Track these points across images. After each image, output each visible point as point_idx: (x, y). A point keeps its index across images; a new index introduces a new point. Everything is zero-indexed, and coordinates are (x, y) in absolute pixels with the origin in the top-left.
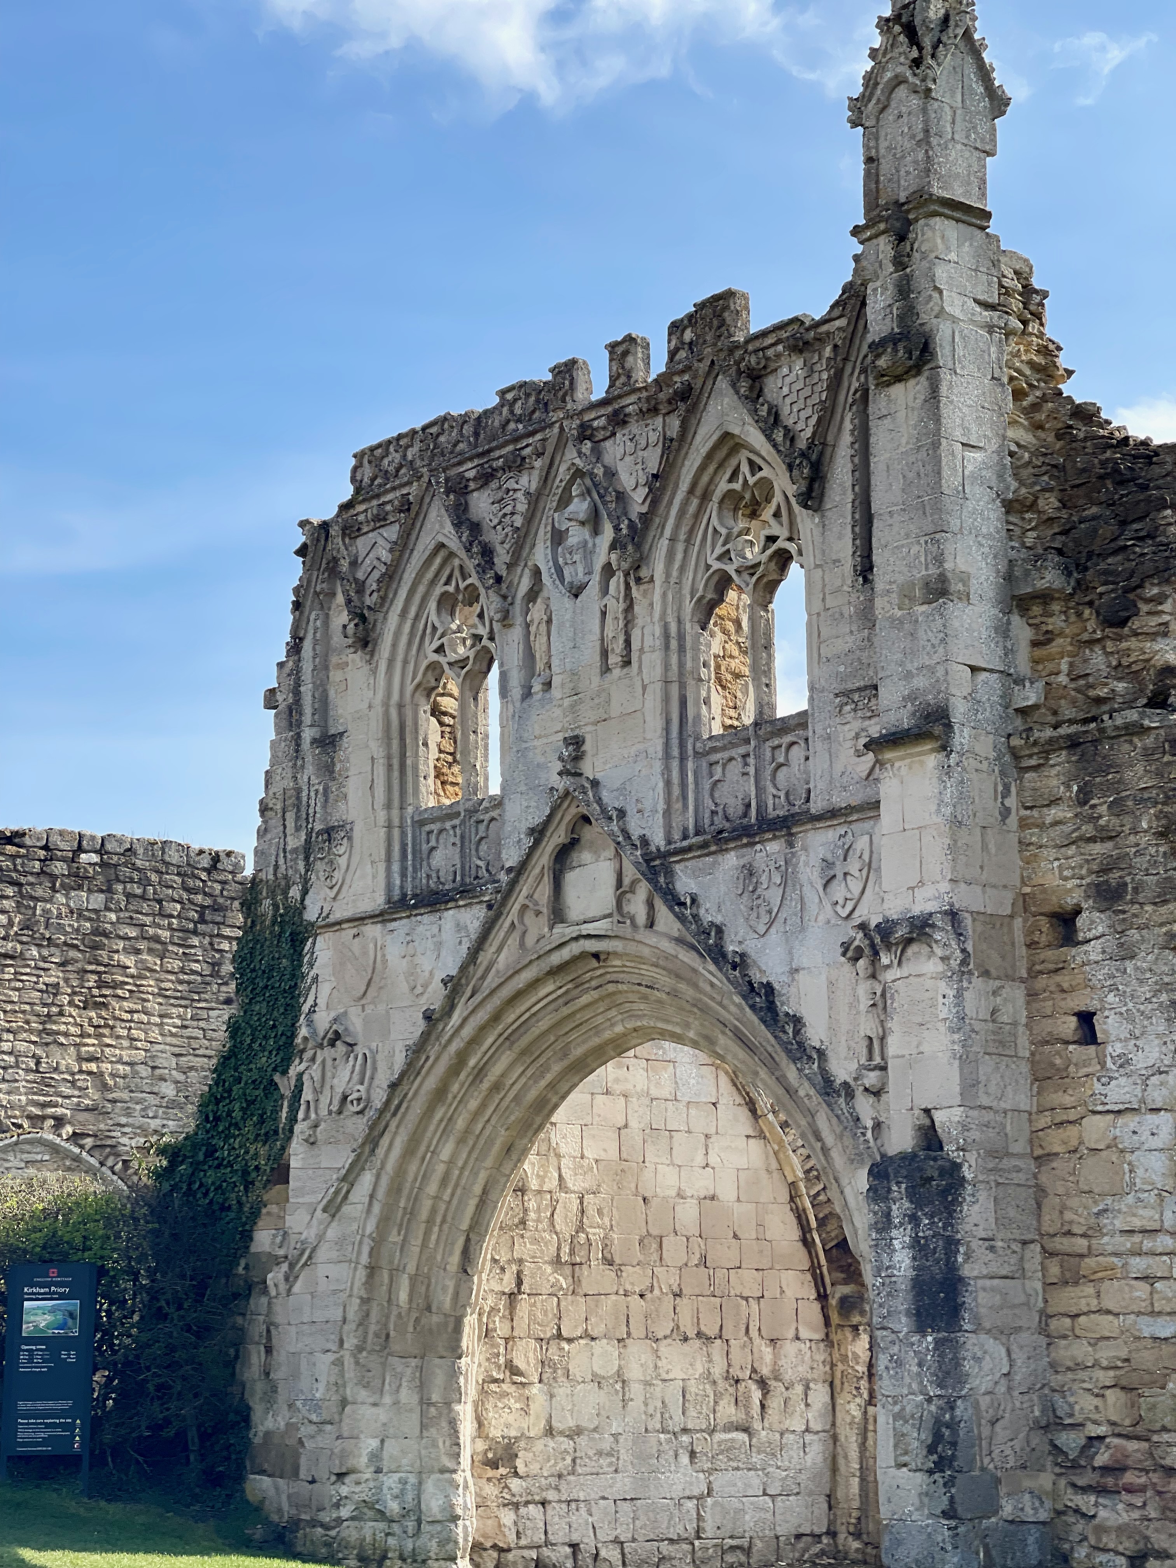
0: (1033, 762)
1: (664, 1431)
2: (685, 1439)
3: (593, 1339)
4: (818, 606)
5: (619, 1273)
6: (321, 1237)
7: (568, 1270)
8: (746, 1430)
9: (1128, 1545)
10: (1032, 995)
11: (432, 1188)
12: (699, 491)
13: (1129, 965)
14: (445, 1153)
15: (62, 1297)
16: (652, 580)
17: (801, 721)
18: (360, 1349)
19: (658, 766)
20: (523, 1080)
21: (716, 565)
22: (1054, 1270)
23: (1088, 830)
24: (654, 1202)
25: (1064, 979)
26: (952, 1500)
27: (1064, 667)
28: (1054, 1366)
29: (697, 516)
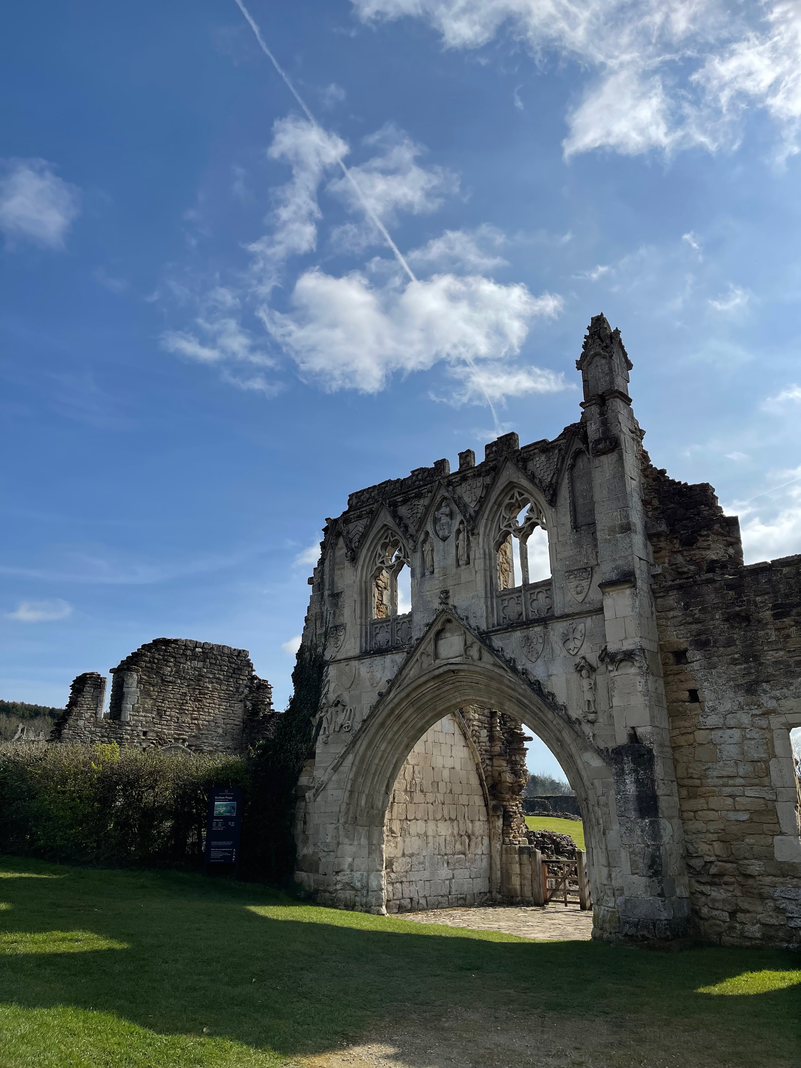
0: (662, 594)
1: (439, 855)
2: (446, 857)
3: (417, 820)
4: (555, 540)
5: (425, 795)
6: (330, 779)
7: (409, 794)
8: (464, 854)
9: (728, 907)
10: (666, 683)
11: (376, 761)
12: (498, 503)
13: (714, 671)
14: (383, 748)
15: (230, 800)
16: (479, 534)
17: (547, 584)
18: (346, 823)
19: (483, 600)
20: (416, 719)
21: (505, 529)
22: (684, 792)
23: (690, 619)
24: (436, 769)
25: (682, 677)
26: (662, 889)
27: (667, 560)
28: (686, 832)
29: (496, 512)
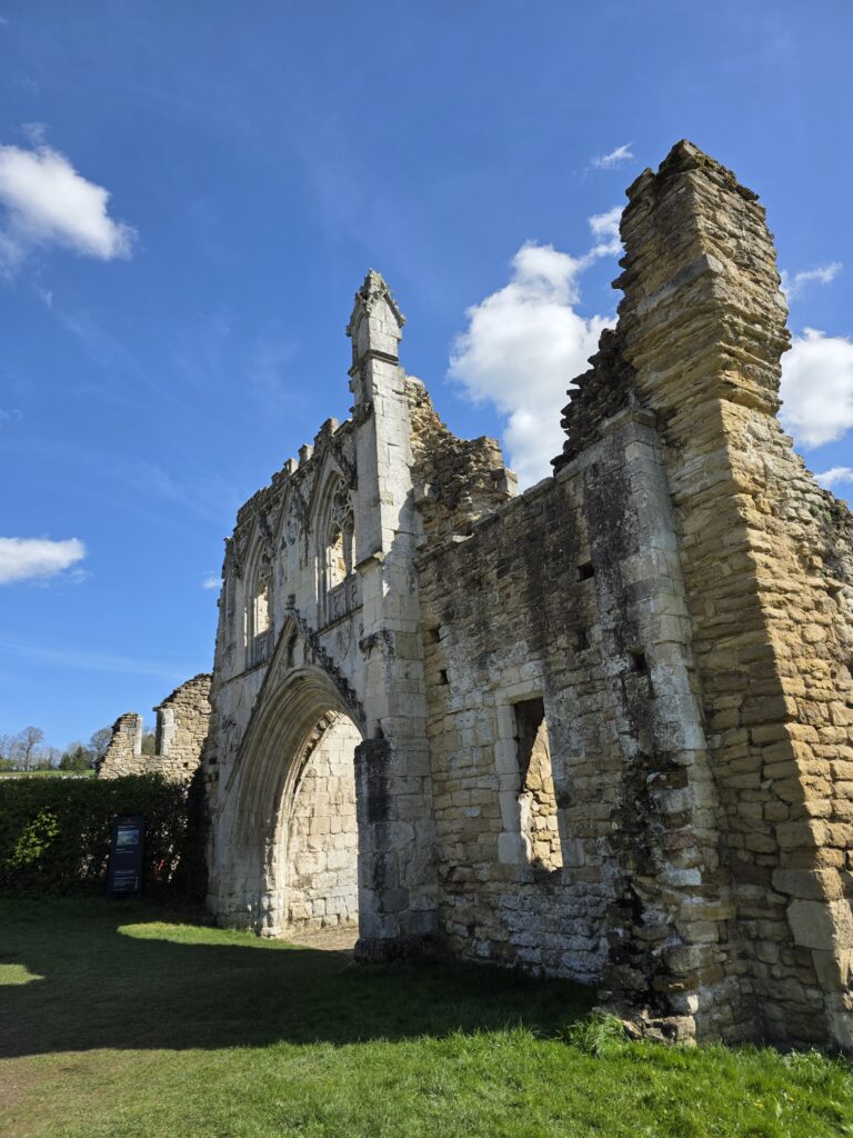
0: (422, 568)
6: (226, 801)
7: (334, 807)
9: (466, 920)
10: (425, 667)
12: (326, 495)
15: (132, 829)
16: (312, 532)
18: (237, 843)
19: (315, 600)
22: (436, 788)
23: (441, 592)
25: (436, 656)
26: (382, 903)
27: (436, 530)
28: (437, 834)
29: (327, 504)
